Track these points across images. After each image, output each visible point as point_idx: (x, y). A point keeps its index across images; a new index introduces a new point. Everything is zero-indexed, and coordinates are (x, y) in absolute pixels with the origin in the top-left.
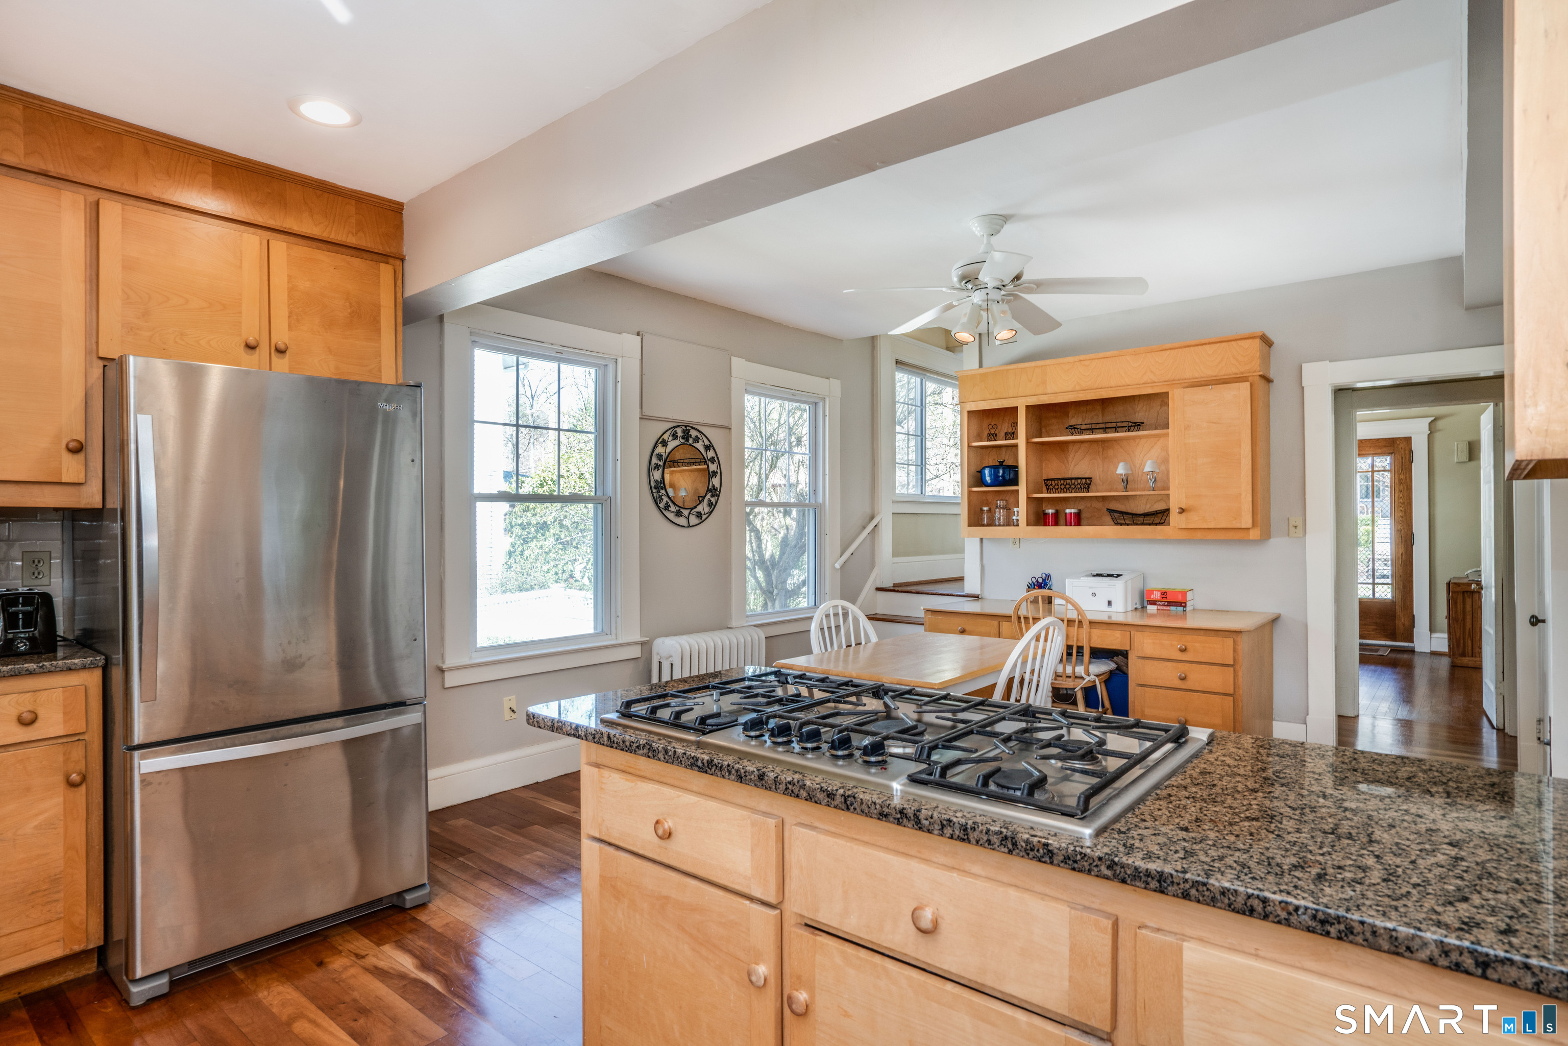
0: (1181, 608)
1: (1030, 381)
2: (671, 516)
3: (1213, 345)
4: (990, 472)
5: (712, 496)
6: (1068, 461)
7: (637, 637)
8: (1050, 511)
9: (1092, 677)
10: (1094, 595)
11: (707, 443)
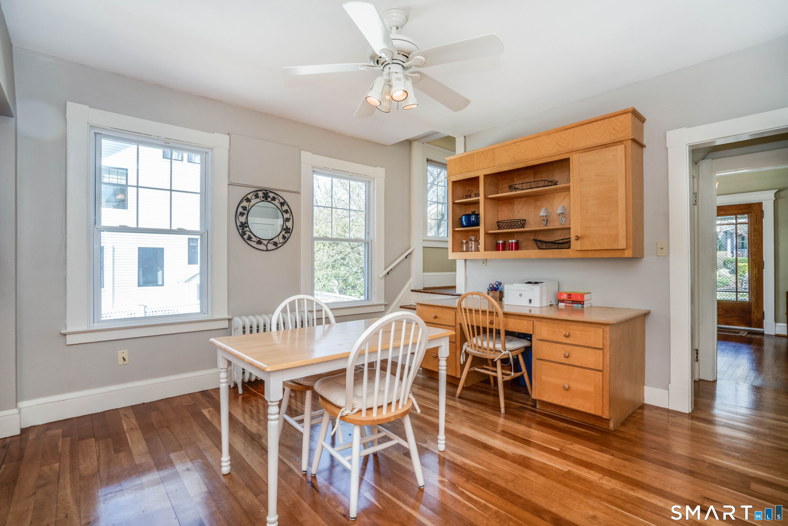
0: (580, 306)
1: (486, 159)
2: (254, 244)
3: (599, 122)
4: (466, 218)
5: (286, 233)
6: (514, 211)
7: (226, 316)
8: (501, 242)
9: (507, 352)
10: (521, 295)
11: (282, 201)
